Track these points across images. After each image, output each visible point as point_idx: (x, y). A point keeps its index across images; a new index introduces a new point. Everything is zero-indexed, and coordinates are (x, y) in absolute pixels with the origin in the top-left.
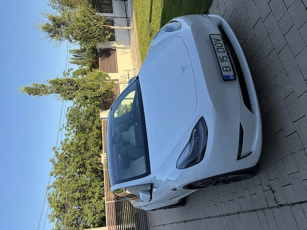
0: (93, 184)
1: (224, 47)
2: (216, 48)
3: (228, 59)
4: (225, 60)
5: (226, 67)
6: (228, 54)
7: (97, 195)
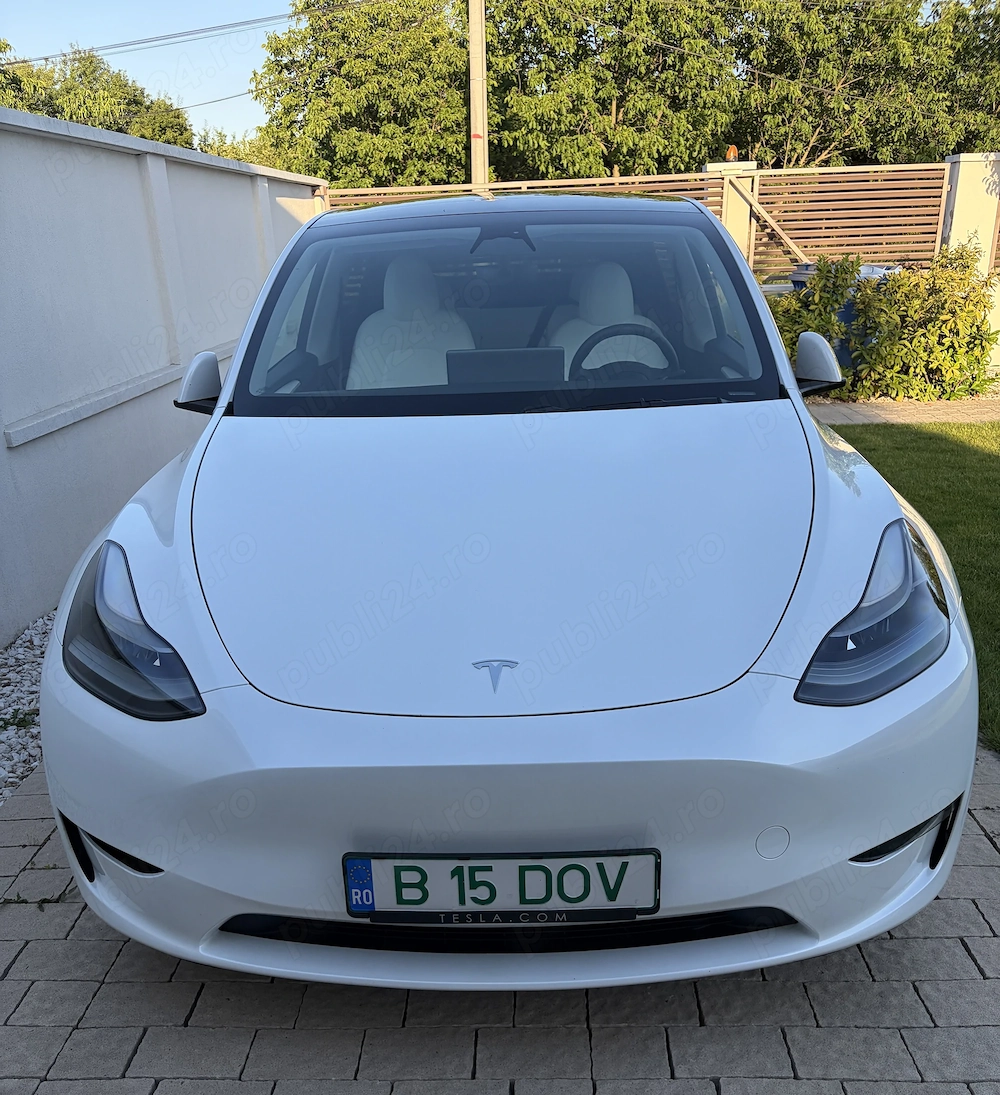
0: (681, 121)
1: (555, 903)
2: (555, 866)
3: (470, 906)
4: (469, 893)
5: (420, 885)
6: (507, 916)
7: (627, 137)
